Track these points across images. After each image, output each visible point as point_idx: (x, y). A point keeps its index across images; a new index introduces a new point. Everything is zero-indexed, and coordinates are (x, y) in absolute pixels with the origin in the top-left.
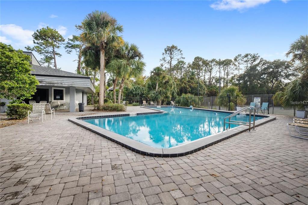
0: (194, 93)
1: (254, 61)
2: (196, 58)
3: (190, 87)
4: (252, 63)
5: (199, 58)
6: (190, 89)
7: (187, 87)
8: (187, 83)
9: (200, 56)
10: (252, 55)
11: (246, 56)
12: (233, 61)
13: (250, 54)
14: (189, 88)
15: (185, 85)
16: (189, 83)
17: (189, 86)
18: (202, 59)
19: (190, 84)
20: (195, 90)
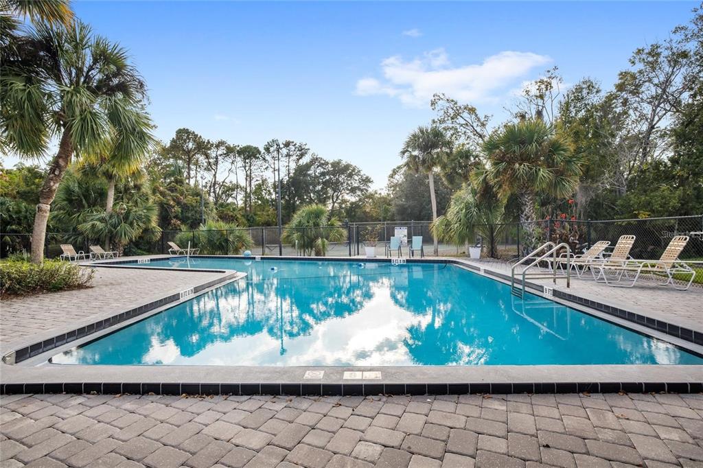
0: (188, 218)
1: (302, 156)
2: (180, 132)
3: (178, 203)
4: (298, 160)
5: (190, 133)
6: (177, 209)
7: (168, 205)
8: (168, 192)
9: (191, 129)
10: (296, 144)
11: (287, 144)
12: (262, 151)
13: (293, 142)
14: (174, 207)
15: (162, 198)
16: (174, 194)
17: (174, 200)
18: (197, 135)
19: (177, 197)
20: (192, 210)
